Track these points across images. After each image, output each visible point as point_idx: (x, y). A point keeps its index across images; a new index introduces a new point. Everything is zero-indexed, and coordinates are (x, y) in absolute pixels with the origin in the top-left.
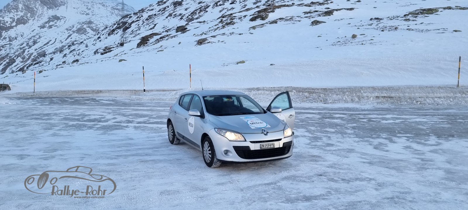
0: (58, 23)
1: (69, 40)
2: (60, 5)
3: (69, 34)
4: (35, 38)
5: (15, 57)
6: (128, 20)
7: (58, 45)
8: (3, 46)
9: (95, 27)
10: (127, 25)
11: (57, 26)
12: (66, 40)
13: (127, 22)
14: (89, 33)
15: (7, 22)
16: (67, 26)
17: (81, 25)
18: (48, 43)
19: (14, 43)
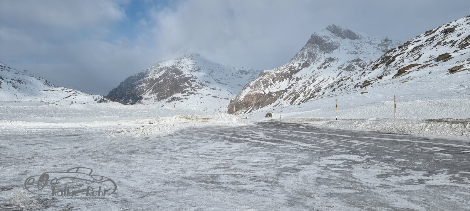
0: (332, 64)
1: (340, 76)
2: (335, 49)
3: (340, 72)
4: (314, 77)
5: (299, 93)
6: (392, 54)
7: (331, 82)
8: (292, 85)
9: (363, 64)
10: (391, 59)
11: (331, 66)
12: (337, 77)
13: (391, 56)
14: (356, 69)
15: (296, 67)
16: (338, 65)
17: (350, 64)
18: (323, 80)
19: (299, 82)
